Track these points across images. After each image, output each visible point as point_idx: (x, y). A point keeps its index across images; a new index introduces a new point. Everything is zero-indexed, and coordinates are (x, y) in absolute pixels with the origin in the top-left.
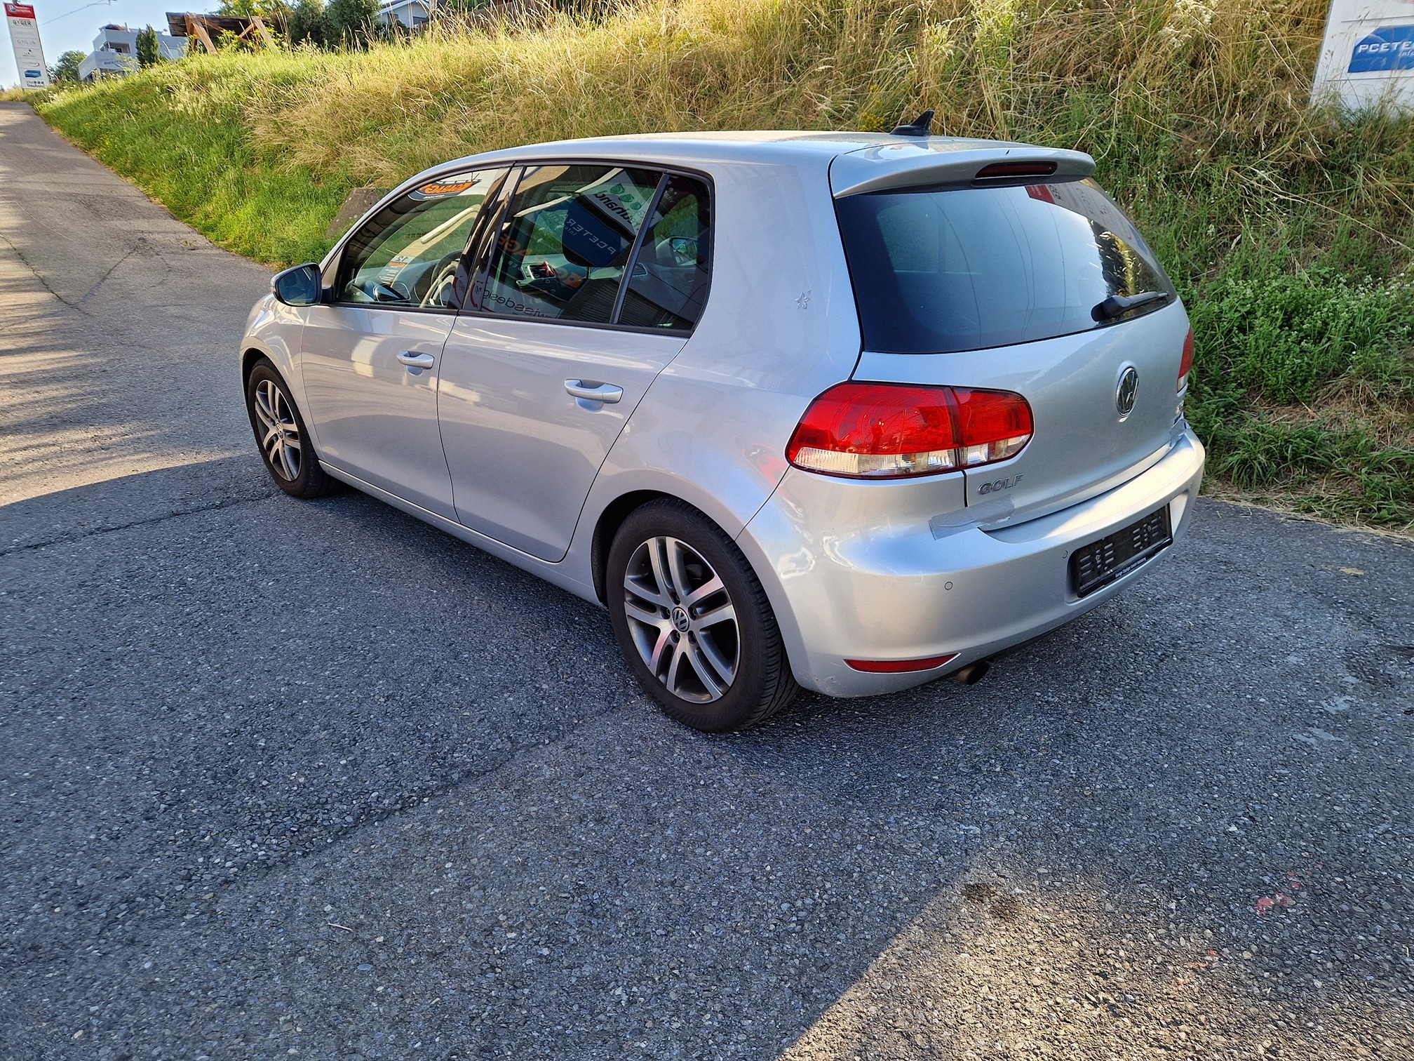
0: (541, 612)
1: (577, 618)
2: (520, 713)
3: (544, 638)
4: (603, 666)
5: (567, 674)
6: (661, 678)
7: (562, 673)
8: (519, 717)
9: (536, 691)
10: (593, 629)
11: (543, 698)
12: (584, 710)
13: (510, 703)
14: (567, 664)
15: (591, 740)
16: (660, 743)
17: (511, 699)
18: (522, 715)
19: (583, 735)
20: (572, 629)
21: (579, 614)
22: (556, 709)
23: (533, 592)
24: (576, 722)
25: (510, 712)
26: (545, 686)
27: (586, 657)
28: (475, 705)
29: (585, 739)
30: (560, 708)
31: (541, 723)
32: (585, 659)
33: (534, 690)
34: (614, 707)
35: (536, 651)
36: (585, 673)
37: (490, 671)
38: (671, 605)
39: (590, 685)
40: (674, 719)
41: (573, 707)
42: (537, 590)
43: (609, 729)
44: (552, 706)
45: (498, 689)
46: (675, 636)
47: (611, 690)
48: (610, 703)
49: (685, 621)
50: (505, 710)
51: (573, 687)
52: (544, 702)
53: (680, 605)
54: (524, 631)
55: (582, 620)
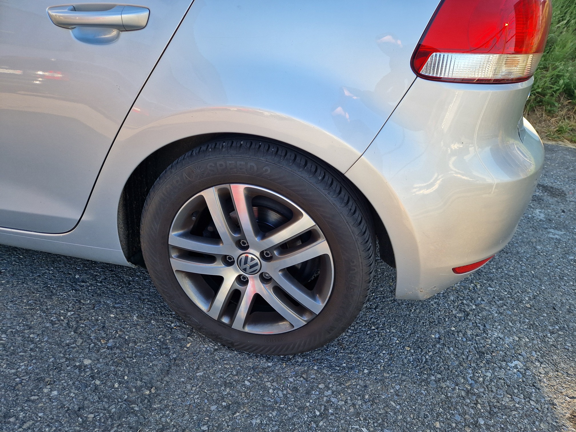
0: (35, 279)
1: (77, 276)
2: (76, 407)
3: (53, 307)
4: (135, 318)
5: (103, 338)
6: (225, 320)
7: (97, 338)
8: (77, 413)
9: (80, 372)
10: (101, 282)
11: (93, 377)
12: (147, 375)
13: (56, 399)
14: (96, 327)
15: (179, 410)
16: (247, 383)
17: (55, 393)
18: (79, 409)
19: (167, 406)
20: (78, 287)
21: (77, 271)
22: (116, 385)
23: (15, 261)
24: (148, 392)
25: (63, 411)
26: (87, 362)
27: (111, 312)
28: (12, 420)
29: (173, 411)
30: (120, 383)
31: (109, 412)
32: (112, 316)
33: (77, 371)
34: (175, 359)
35: (53, 323)
36: (121, 330)
37: (10, 365)
38: (236, 253)
39: (135, 343)
40: (240, 351)
41: (133, 375)
42: (19, 258)
43: (189, 387)
44: (109, 384)
45: (32, 385)
46: (242, 281)
47: (160, 340)
48: (167, 355)
49: (256, 264)
50: (55, 412)
51: (118, 351)
52: (98, 382)
53: (250, 250)
54: (27, 304)
55: (84, 276)
